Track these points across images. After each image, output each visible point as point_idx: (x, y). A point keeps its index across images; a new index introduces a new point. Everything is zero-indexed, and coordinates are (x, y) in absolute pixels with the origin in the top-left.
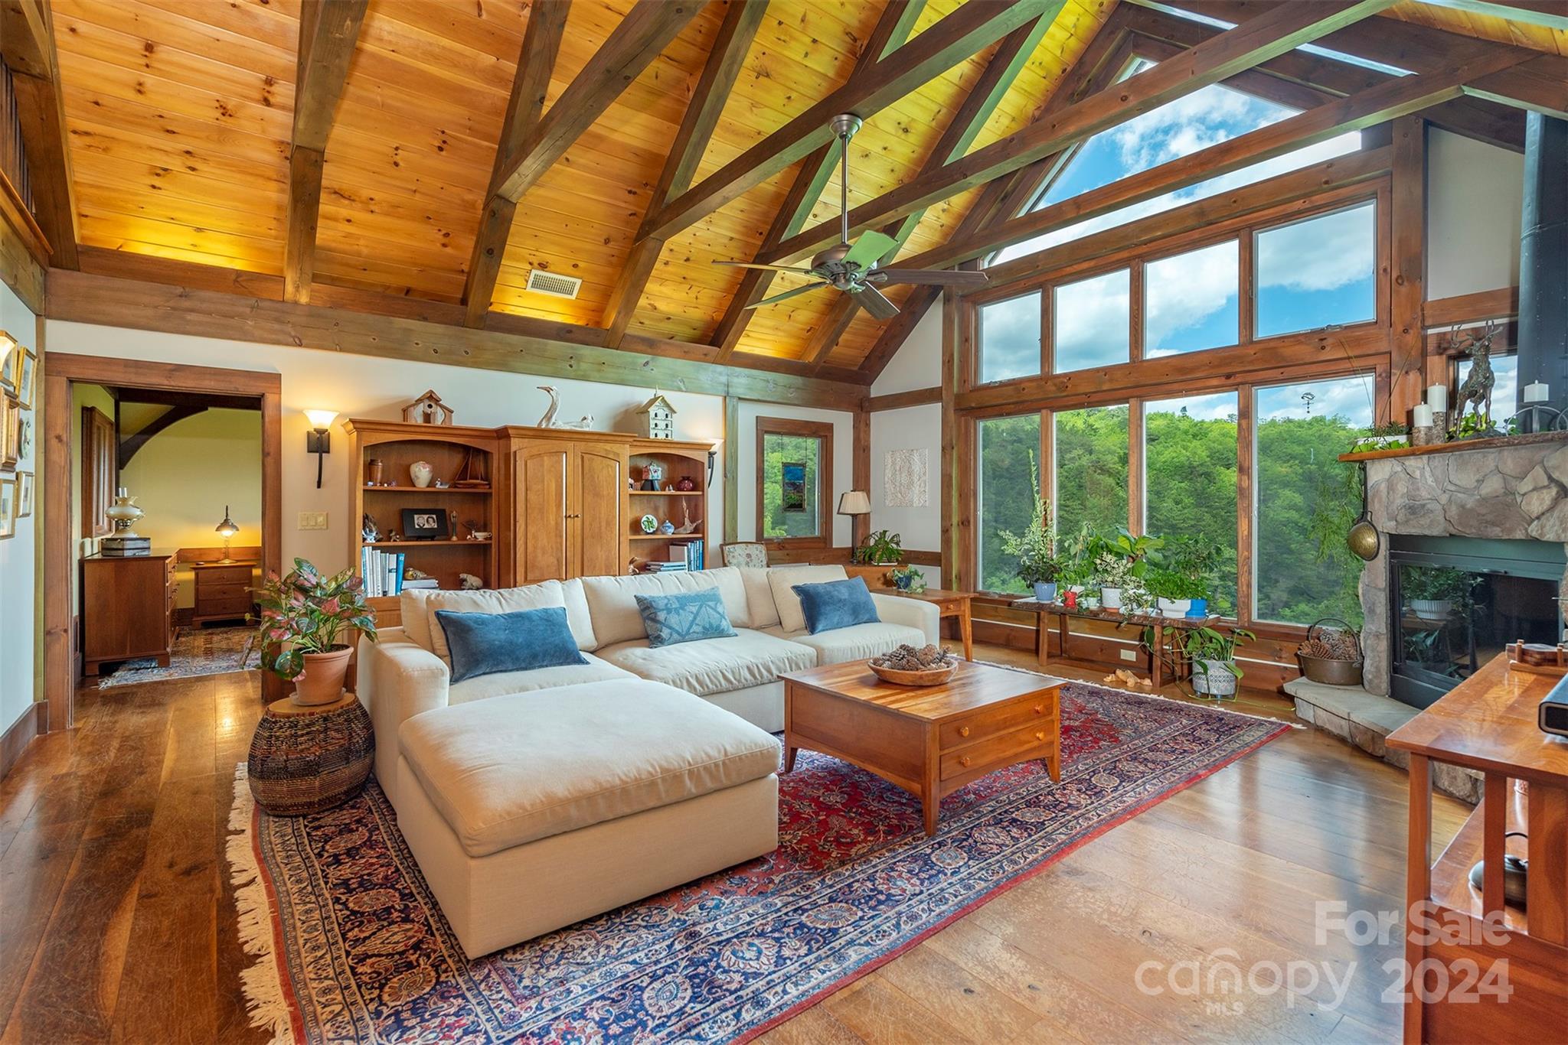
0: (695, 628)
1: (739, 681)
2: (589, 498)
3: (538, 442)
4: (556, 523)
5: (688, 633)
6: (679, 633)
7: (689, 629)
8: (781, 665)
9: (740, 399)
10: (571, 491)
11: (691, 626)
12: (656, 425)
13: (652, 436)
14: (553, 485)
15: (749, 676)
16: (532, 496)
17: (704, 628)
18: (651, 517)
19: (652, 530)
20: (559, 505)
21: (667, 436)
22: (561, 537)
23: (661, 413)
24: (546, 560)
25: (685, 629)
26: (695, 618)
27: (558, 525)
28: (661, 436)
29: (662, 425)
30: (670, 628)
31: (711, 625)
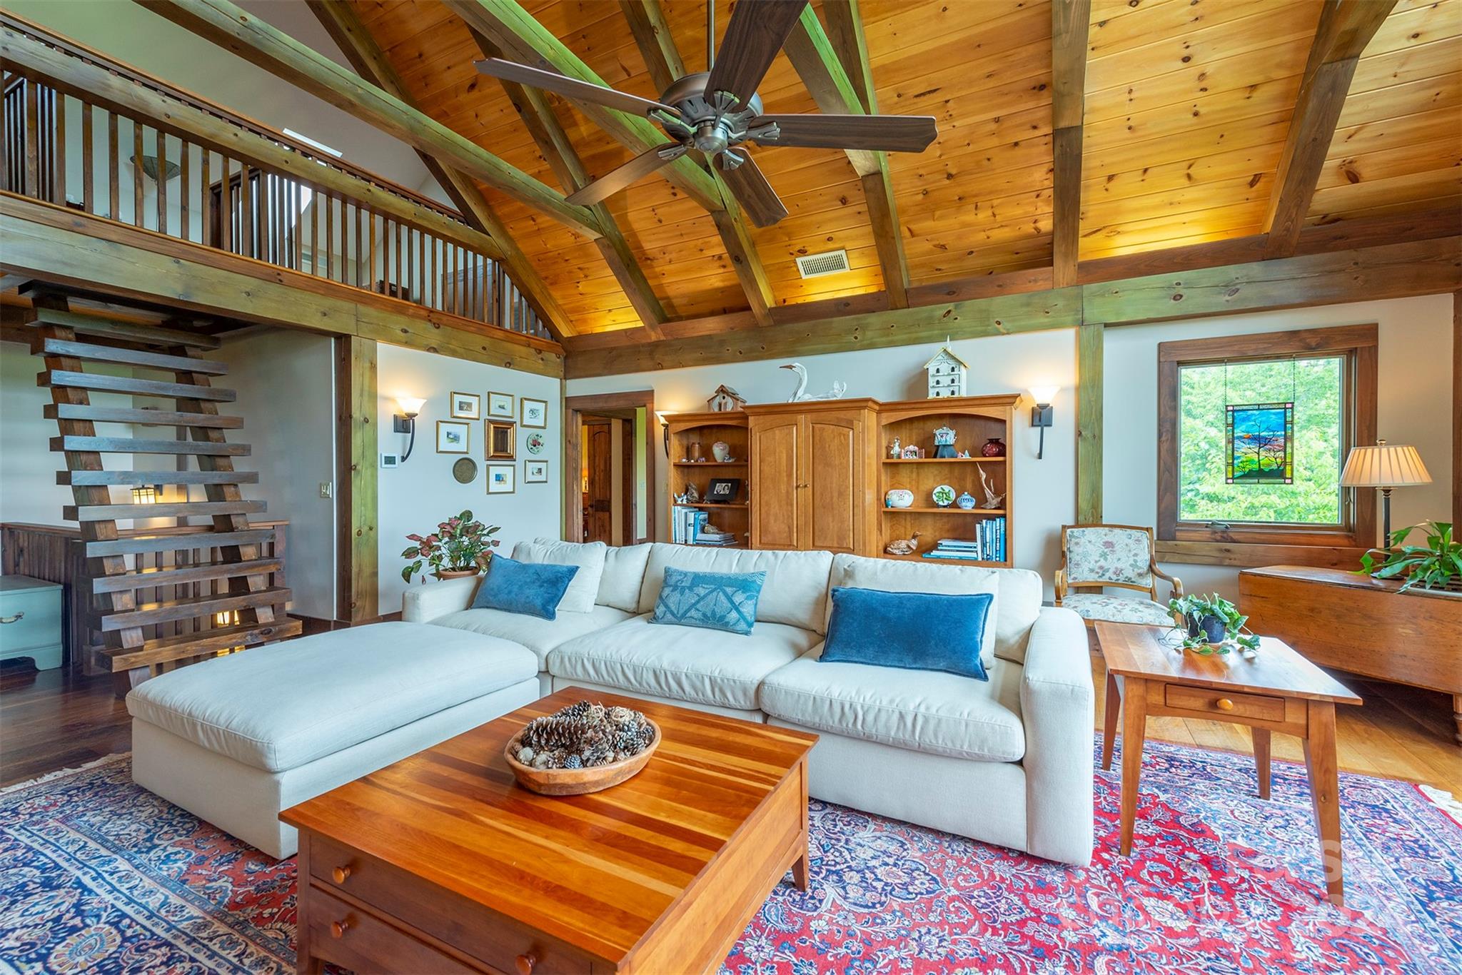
0: (693, 613)
1: (640, 684)
2: (819, 468)
3: (772, 417)
4: (788, 492)
5: (684, 616)
6: (673, 614)
7: (686, 612)
8: (698, 684)
9: (1107, 325)
10: (802, 461)
11: (689, 610)
12: (938, 382)
13: (932, 396)
14: (784, 456)
15: (653, 682)
16: (766, 468)
17: (704, 615)
18: (947, 488)
19: (946, 503)
20: (790, 475)
21: (953, 393)
22: (792, 505)
23: (945, 368)
24: (777, 527)
25: (681, 612)
26: (698, 602)
27: (788, 494)
28: (945, 394)
29: (945, 381)
30: (667, 606)
31: (714, 612)
